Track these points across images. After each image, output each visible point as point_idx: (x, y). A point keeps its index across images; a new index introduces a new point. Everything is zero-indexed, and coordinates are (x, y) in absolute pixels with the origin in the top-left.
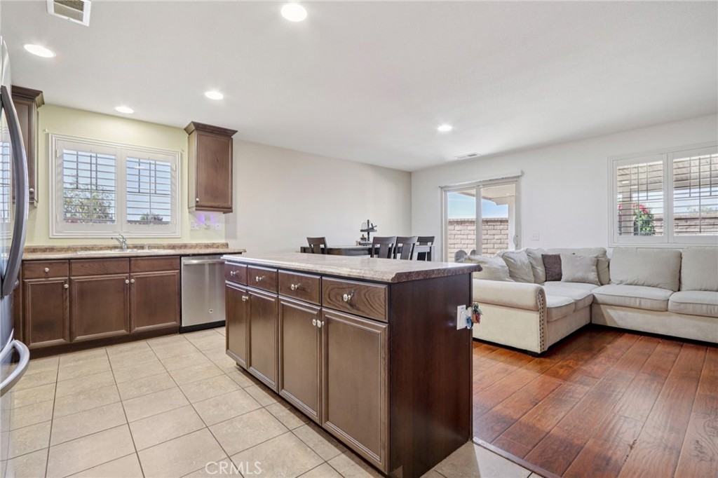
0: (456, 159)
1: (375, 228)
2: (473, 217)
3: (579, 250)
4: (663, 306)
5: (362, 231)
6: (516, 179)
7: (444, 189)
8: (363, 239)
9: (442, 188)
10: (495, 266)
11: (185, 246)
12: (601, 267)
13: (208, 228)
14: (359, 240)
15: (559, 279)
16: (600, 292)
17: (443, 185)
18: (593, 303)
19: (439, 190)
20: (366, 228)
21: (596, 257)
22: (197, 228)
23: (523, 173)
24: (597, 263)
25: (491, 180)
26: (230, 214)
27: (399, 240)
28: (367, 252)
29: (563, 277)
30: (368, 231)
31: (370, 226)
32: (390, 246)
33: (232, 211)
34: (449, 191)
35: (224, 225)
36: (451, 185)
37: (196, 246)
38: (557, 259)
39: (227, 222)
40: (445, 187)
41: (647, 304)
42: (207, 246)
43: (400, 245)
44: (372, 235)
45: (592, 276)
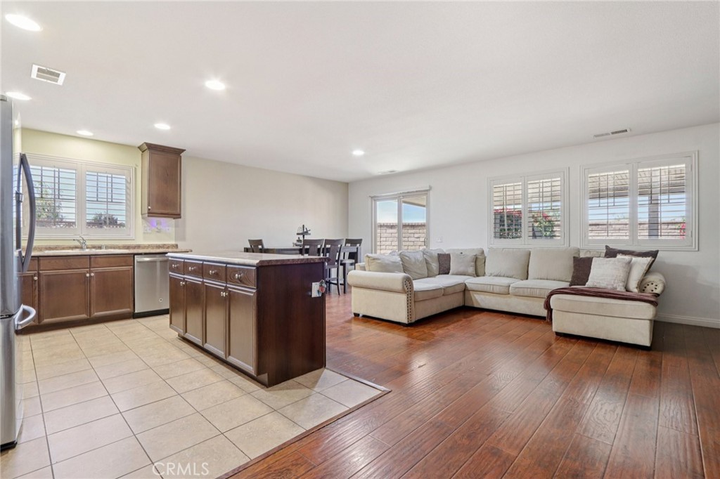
0: (380, 174)
1: (309, 232)
3: (466, 250)
4: (506, 290)
5: (298, 234)
6: (426, 192)
7: (374, 198)
8: (299, 241)
9: (372, 197)
10: (387, 262)
11: (139, 247)
12: (478, 263)
13: (159, 231)
14: (295, 242)
15: (448, 273)
16: (471, 281)
17: (372, 195)
18: (465, 290)
19: (370, 199)
20: (301, 232)
21: (476, 255)
22: (150, 232)
23: (431, 188)
24: (476, 260)
25: (408, 192)
26: (179, 220)
27: (327, 242)
28: (298, 252)
29: (451, 271)
30: (304, 233)
31: (305, 230)
32: (319, 246)
33: (180, 218)
34: (379, 200)
35: (174, 229)
36: (379, 195)
37: (149, 246)
38: (448, 256)
39: (176, 226)
40: (375, 197)
41: (497, 290)
42: (159, 247)
43: (328, 246)
44: (307, 237)
45: (471, 270)
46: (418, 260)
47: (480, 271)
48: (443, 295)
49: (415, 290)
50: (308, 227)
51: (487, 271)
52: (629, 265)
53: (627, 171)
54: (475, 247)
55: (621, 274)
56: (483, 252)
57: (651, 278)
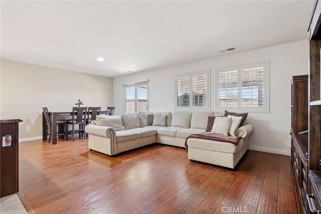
0: (124, 73)
1: (82, 103)
2: (133, 98)
3: (163, 112)
5: (76, 104)
6: (147, 82)
9: (124, 85)
12: (168, 120)
15: (151, 125)
16: (160, 130)
18: (156, 135)
19: (122, 86)
20: (78, 103)
21: (166, 116)
23: (149, 80)
24: (166, 118)
25: (139, 82)
27: (90, 108)
29: (153, 124)
30: (80, 104)
31: (80, 102)
32: (84, 111)
34: (127, 87)
36: (126, 84)
38: (153, 116)
41: (171, 134)
43: (90, 111)
44: (81, 106)
45: (163, 123)
46: (133, 118)
47: (168, 123)
48: (140, 138)
49: (117, 136)
50: (81, 101)
51: (172, 124)
52: (231, 121)
53: (237, 71)
54: (167, 111)
55: (226, 126)
56: (171, 114)
57: (241, 128)
